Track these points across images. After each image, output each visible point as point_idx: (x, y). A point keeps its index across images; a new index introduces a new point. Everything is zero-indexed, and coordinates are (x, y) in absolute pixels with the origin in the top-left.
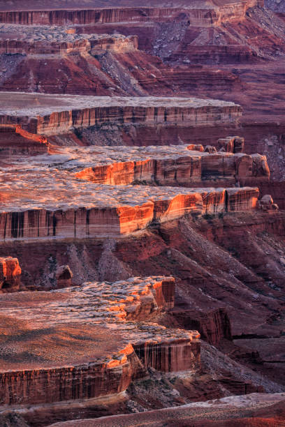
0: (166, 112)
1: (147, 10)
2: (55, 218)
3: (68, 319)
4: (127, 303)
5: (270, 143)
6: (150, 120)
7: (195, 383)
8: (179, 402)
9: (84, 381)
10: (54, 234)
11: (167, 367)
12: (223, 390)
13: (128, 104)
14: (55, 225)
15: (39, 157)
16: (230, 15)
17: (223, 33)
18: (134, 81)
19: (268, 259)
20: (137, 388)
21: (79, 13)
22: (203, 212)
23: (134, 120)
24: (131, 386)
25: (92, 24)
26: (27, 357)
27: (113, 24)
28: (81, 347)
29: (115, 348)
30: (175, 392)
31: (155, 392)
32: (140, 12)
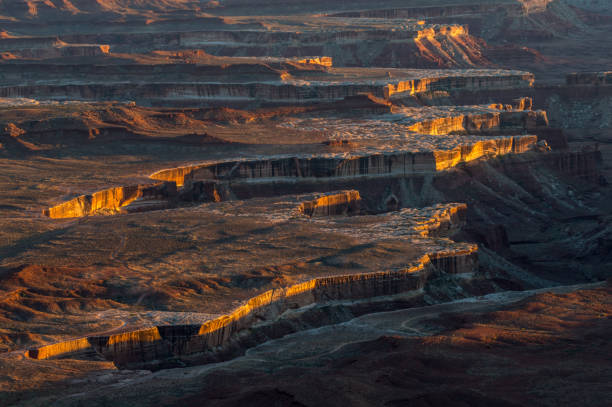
0: (480, 80)
1: (477, 6)
2: (390, 160)
3: (385, 236)
4: (429, 224)
5: (554, 101)
6: (469, 86)
7: (474, 282)
8: (461, 296)
9: (392, 282)
10: (390, 171)
11: (454, 270)
12: (494, 286)
13: (453, 76)
14: (390, 165)
15: (385, 115)
16: (535, 8)
17: (531, 22)
18: (465, 57)
19: (543, 186)
20: (431, 286)
21: (429, 9)
22: (497, 153)
23: (457, 86)
24: (427, 284)
25: (438, 17)
26: (353, 266)
27: (453, 16)
28: (391, 258)
29: (415, 258)
30: (459, 288)
31: (444, 288)
32: (471, 8)
